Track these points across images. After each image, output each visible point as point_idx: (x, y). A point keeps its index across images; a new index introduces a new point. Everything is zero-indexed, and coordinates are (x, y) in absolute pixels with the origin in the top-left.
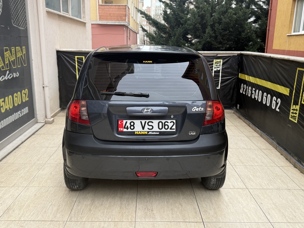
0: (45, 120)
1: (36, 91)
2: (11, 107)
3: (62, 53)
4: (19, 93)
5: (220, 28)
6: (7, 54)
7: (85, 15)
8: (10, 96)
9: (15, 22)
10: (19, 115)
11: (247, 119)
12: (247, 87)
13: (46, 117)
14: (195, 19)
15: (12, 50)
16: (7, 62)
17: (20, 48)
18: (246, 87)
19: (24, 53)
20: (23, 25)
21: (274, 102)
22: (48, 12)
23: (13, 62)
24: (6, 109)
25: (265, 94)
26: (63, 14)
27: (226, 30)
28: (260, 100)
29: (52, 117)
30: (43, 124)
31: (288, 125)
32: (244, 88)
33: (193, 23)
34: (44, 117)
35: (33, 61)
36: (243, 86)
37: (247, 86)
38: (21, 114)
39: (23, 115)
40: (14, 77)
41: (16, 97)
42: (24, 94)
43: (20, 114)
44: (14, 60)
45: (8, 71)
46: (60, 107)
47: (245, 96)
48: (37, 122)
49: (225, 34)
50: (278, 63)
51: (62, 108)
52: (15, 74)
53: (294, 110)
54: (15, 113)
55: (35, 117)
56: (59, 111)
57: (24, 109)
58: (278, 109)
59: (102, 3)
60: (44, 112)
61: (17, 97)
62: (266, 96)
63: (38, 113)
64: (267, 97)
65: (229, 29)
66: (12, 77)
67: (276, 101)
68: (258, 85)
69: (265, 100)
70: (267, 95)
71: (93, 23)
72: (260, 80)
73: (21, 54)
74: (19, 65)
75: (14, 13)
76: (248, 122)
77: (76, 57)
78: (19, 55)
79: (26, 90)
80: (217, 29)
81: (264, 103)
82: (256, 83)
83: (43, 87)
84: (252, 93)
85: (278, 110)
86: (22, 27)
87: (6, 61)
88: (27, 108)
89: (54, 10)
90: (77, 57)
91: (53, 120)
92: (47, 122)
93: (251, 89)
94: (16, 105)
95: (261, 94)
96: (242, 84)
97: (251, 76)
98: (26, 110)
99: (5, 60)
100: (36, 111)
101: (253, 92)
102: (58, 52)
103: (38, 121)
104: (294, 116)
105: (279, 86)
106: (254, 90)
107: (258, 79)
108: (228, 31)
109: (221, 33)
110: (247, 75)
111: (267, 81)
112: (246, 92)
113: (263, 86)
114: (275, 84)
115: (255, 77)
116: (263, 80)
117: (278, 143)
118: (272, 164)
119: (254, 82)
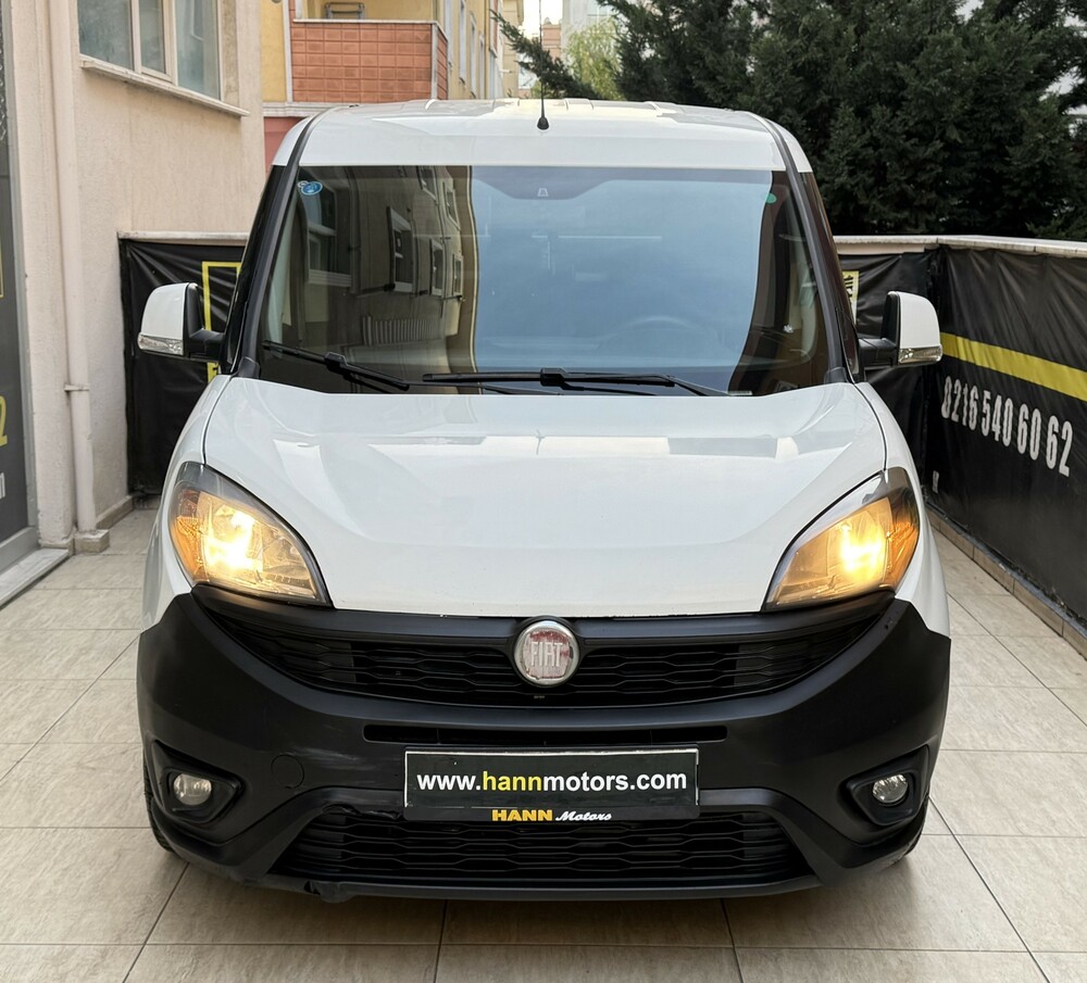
0: (72, 537)
1: (35, 410)
3: (144, 248)
5: (899, 129)
7: (236, 79)
11: (965, 531)
12: (966, 390)
13: (76, 523)
14: (775, 83)
18: (960, 389)
21: (1052, 439)
22: (90, 74)
25: (1024, 409)
26: (145, 80)
27: (926, 140)
28: (1007, 441)
29: (100, 526)
30: (64, 553)
32: (954, 397)
33: (764, 105)
34: (69, 522)
35: (28, 281)
36: (950, 386)
37: (963, 387)
46: (131, 490)
47: (959, 429)
48: (38, 547)
49: (926, 161)
50: (1062, 273)
51: (139, 494)
55: (31, 522)
56: (125, 504)
58: (1066, 465)
59: (311, 14)
60: (68, 503)
62: (1027, 417)
63: (41, 504)
64: (1029, 422)
65: (944, 132)
67: (1058, 435)
68: (999, 374)
69: (1025, 434)
70: (1031, 414)
71: (272, 113)
72: (1007, 351)
76: (967, 541)
77: (206, 265)
80: (885, 131)
81: (1022, 449)
82: (994, 368)
83: (68, 392)
85: (1064, 470)
88: (2, 478)
90: (209, 268)
91: (106, 540)
92: (78, 547)
93: (977, 397)
95: (1011, 414)
96: (948, 380)
97: (978, 340)
100: (35, 497)
101: (986, 407)
102: (125, 244)
103: (40, 541)
105: (1065, 368)
106: (988, 401)
107: (999, 349)
108: (939, 144)
109: (902, 155)
110: (965, 335)
111: (1028, 356)
112: (960, 412)
113: (1015, 378)
114: (1054, 365)
115: (990, 343)
116: (1016, 351)
117: (1069, 609)
118: (1023, 682)
119: (989, 363)
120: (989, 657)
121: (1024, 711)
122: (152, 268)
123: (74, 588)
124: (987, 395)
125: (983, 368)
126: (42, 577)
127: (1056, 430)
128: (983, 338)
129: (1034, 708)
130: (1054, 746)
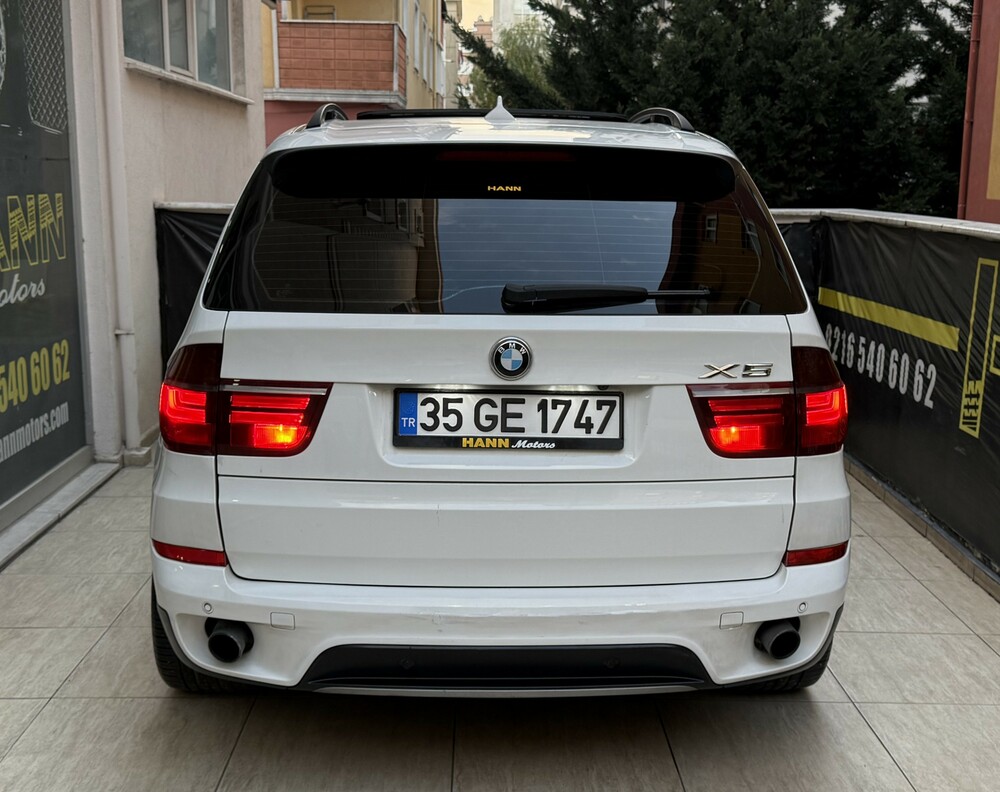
0: (121, 453)
1: (91, 350)
2: (23, 398)
3: (177, 217)
4: (44, 351)
5: (777, 115)
6: (16, 219)
7: (243, 74)
8: (22, 361)
9: (36, 110)
10: (44, 426)
12: (844, 336)
13: (124, 442)
15: (29, 204)
16: (15, 245)
17: (47, 199)
18: (839, 335)
19: (58, 216)
20: (57, 121)
21: (918, 378)
22: (132, 73)
23: (30, 244)
24: (10, 402)
25: (894, 352)
26: (175, 77)
27: (798, 124)
28: (879, 378)
30: (115, 466)
31: (957, 448)
34: (118, 442)
35: (85, 246)
36: (831, 332)
37: (842, 333)
38: (50, 425)
39: (54, 428)
40: (33, 295)
41: (36, 364)
42: (57, 355)
43: (47, 424)
44: (33, 237)
45: (17, 276)
48: (94, 461)
49: (799, 141)
50: (929, 244)
52: (33, 285)
53: (970, 396)
54: (32, 420)
55: (88, 441)
57: (58, 408)
58: (931, 399)
59: (294, 16)
60: (118, 426)
61: (38, 364)
62: (897, 359)
63: (97, 427)
64: (899, 364)
65: (813, 118)
66: (25, 295)
67: (924, 375)
68: (874, 323)
69: (895, 373)
70: (900, 357)
72: (880, 305)
73: (52, 219)
74: (45, 259)
75: (34, 80)
78: (47, 221)
79: (64, 343)
80: (766, 116)
81: (892, 385)
82: (868, 318)
83: (117, 336)
84: (857, 356)
85: (929, 403)
86: (55, 127)
87: (12, 240)
88: (65, 406)
89: (144, 61)
91: (148, 455)
92: (126, 462)
93: (854, 341)
94: (36, 392)
95: (883, 357)
96: (828, 326)
97: (855, 296)
98: (61, 414)
99: (11, 236)
100: (92, 420)
101: (862, 350)
102: (161, 213)
103: (96, 457)
104: (971, 418)
105: (930, 321)
106: (863, 345)
107: (873, 303)
109: (779, 136)
110: (844, 291)
111: (899, 310)
112: (839, 354)
113: (887, 327)
114: (921, 318)
115: (865, 297)
116: (888, 305)
117: (931, 515)
118: (898, 575)
119: (864, 314)
120: (869, 554)
121: (901, 600)
122: (182, 233)
123: (126, 496)
124: (863, 340)
125: (860, 318)
126: (99, 487)
127: (922, 371)
128: (859, 293)
129: (908, 597)
130: (927, 628)
